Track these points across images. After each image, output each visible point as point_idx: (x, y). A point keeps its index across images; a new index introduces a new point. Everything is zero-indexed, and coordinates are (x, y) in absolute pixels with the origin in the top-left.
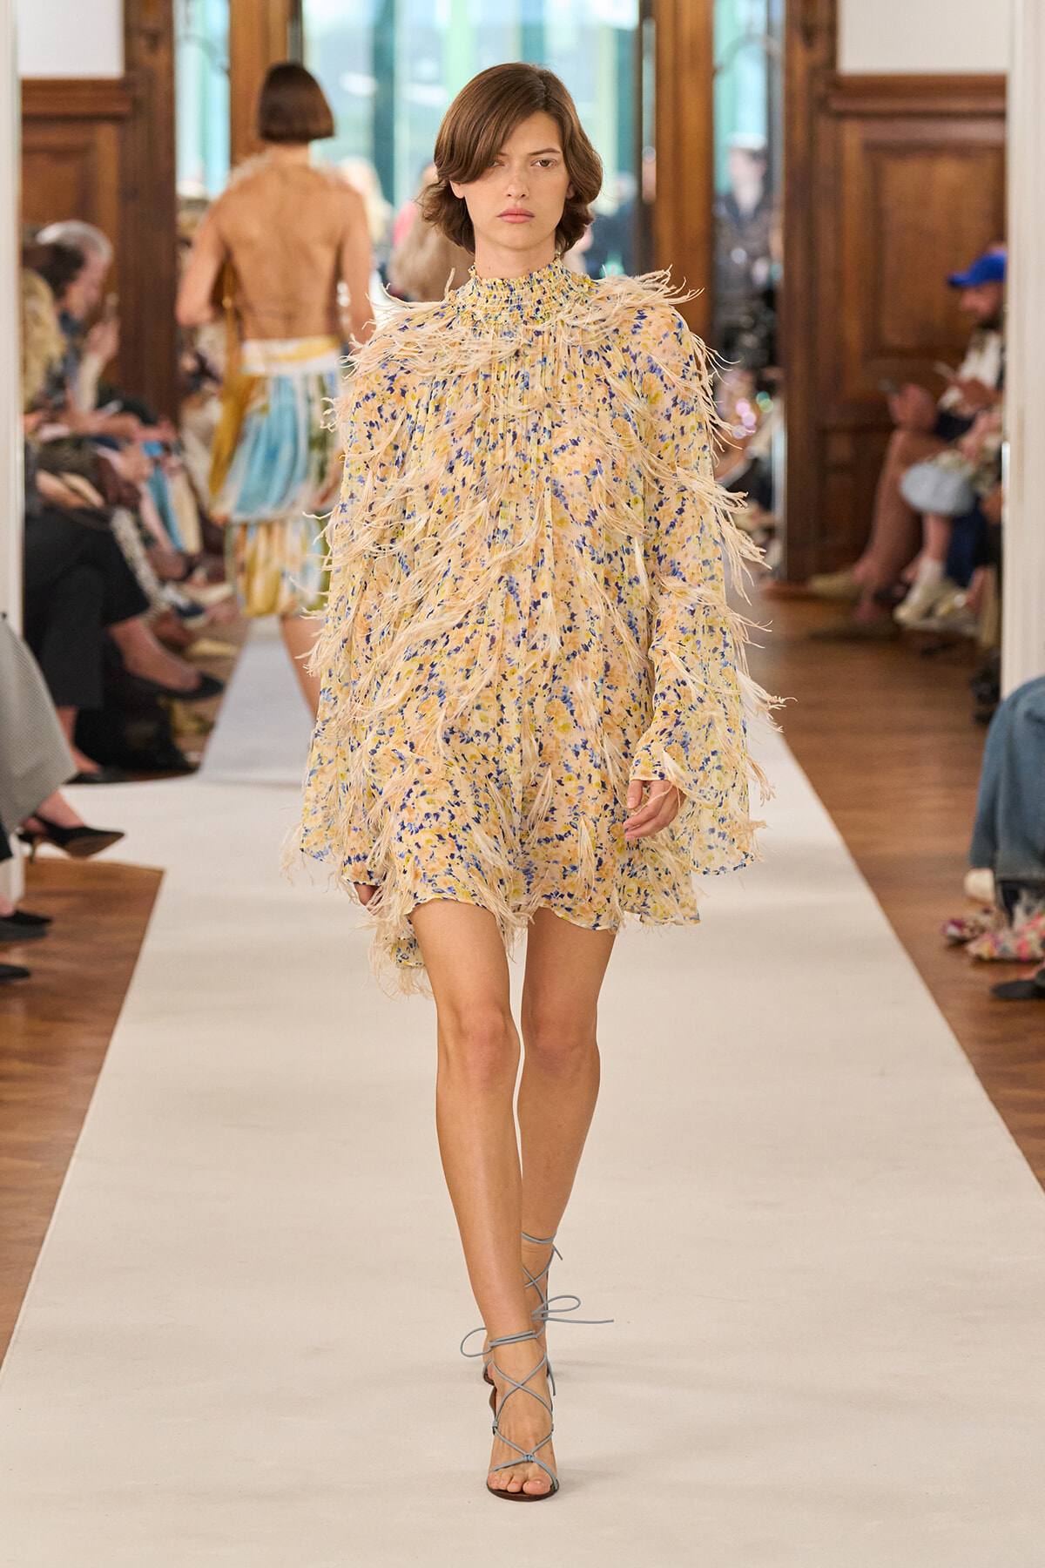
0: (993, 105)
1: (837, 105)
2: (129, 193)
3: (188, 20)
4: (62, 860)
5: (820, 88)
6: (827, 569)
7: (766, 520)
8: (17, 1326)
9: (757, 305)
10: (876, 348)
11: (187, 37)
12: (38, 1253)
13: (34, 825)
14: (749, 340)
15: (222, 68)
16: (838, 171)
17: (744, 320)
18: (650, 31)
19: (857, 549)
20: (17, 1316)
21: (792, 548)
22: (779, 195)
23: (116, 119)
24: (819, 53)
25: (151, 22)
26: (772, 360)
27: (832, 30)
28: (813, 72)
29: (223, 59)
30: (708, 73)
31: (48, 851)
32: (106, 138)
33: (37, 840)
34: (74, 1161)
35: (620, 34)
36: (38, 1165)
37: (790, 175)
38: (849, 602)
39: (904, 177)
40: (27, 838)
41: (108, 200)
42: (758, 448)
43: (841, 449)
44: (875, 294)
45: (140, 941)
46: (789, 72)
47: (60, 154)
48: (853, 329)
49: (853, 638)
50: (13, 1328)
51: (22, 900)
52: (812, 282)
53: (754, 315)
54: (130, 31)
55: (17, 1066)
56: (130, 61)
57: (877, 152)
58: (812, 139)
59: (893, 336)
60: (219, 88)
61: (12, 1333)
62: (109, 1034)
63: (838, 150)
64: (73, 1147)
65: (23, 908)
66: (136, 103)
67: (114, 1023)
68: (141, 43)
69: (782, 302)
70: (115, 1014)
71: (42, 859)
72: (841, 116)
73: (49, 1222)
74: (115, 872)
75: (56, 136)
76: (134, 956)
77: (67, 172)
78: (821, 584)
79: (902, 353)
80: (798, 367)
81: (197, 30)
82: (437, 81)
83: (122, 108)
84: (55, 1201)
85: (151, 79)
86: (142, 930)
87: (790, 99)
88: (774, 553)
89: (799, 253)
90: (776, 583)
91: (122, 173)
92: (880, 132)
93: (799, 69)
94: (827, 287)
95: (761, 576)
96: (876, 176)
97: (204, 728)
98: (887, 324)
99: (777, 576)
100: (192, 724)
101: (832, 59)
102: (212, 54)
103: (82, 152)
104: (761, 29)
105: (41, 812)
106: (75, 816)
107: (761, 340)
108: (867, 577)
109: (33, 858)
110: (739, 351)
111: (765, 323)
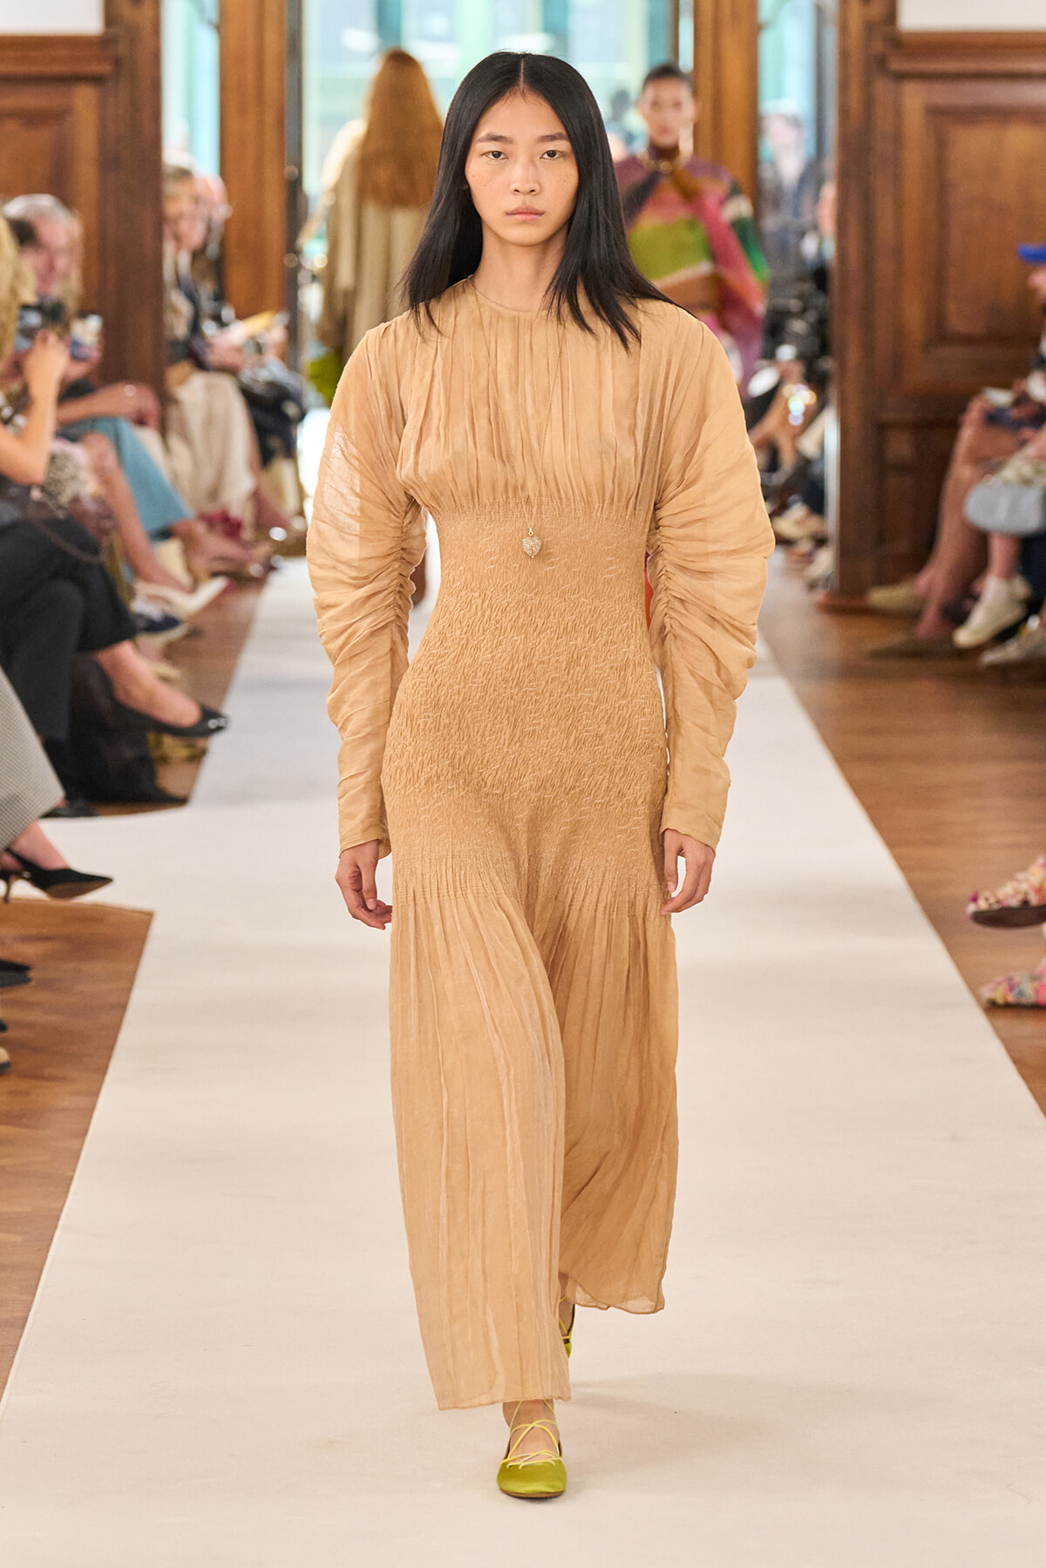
1: (896, 65)
2: (109, 162)
4: (40, 901)
5: (878, 46)
7: (815, 525)
9: (808, 287)
10: (939, 334)
13: (8, 860)
14: (798, 326)
15: (210, 23)
16: (898, 138)
17: (794, 304)
21: (845, 555)
22: (831, 164)
23: (96, 80)
24: (877, 10)
26: (825, 349)
28: (869, 28)
29: (212, 13)
30: (754, 30)
32: (84, 100)
33: (12, 878)
34: (58, 1233)
36: (19, 1238)
37: (844, 142)
38: (911, 615)
39: (971, 144)
40: (4, 875)
41: (86, 173)
42: (808, 445)
43: (900, 447)
44: (939, 276)
45: (129, 990)
46: (844, 29)
47: (32, 119)
48: (914, 315)
49: (916, 654)
52: (868, 262)
53: (801, 297)
56: (110, 17)
57: (938, 115)
58: (869, 103)
59: (959, 320)
60: (207, 47)
62: (96, 1093)
63: (898, 113)
64: (58, 1218)
66: (117, 62)
67: (101, 1082)
69: (835, 282)
70: (103, 1071)
72: (902, 77)
73: (32, 1302)
74: (99, 915)
75: (30, 99)
76: (122, 1007)
77: (41, 138)
78: (880, 597)
79: (968, 340)
80: (853, 356)
82: (449, 38)
83: (105, 68)
84: (39, 1280)
85: (133, 35)
86: (131, 979)
87: (844, 56)
88: (825, 561)
89: (854, 230)
90: (828, 594)
91: (102, 141)
92: (945, 95)
93: (855, 27)
94: (885, 267)
95: (812, 586)
96: (941, 144)
97: (197, 757)
98: (952, 308)
99: (829, 586)
100: (185, 752)
101: (892, 13)
102: (199, 7)
103: (58, 116)
105: (16, 848)
106: (61, 858)
107: (812, 326)
108: (930, 588)
109: (6, 898)
110: (787, 337)
111: (816, 307)
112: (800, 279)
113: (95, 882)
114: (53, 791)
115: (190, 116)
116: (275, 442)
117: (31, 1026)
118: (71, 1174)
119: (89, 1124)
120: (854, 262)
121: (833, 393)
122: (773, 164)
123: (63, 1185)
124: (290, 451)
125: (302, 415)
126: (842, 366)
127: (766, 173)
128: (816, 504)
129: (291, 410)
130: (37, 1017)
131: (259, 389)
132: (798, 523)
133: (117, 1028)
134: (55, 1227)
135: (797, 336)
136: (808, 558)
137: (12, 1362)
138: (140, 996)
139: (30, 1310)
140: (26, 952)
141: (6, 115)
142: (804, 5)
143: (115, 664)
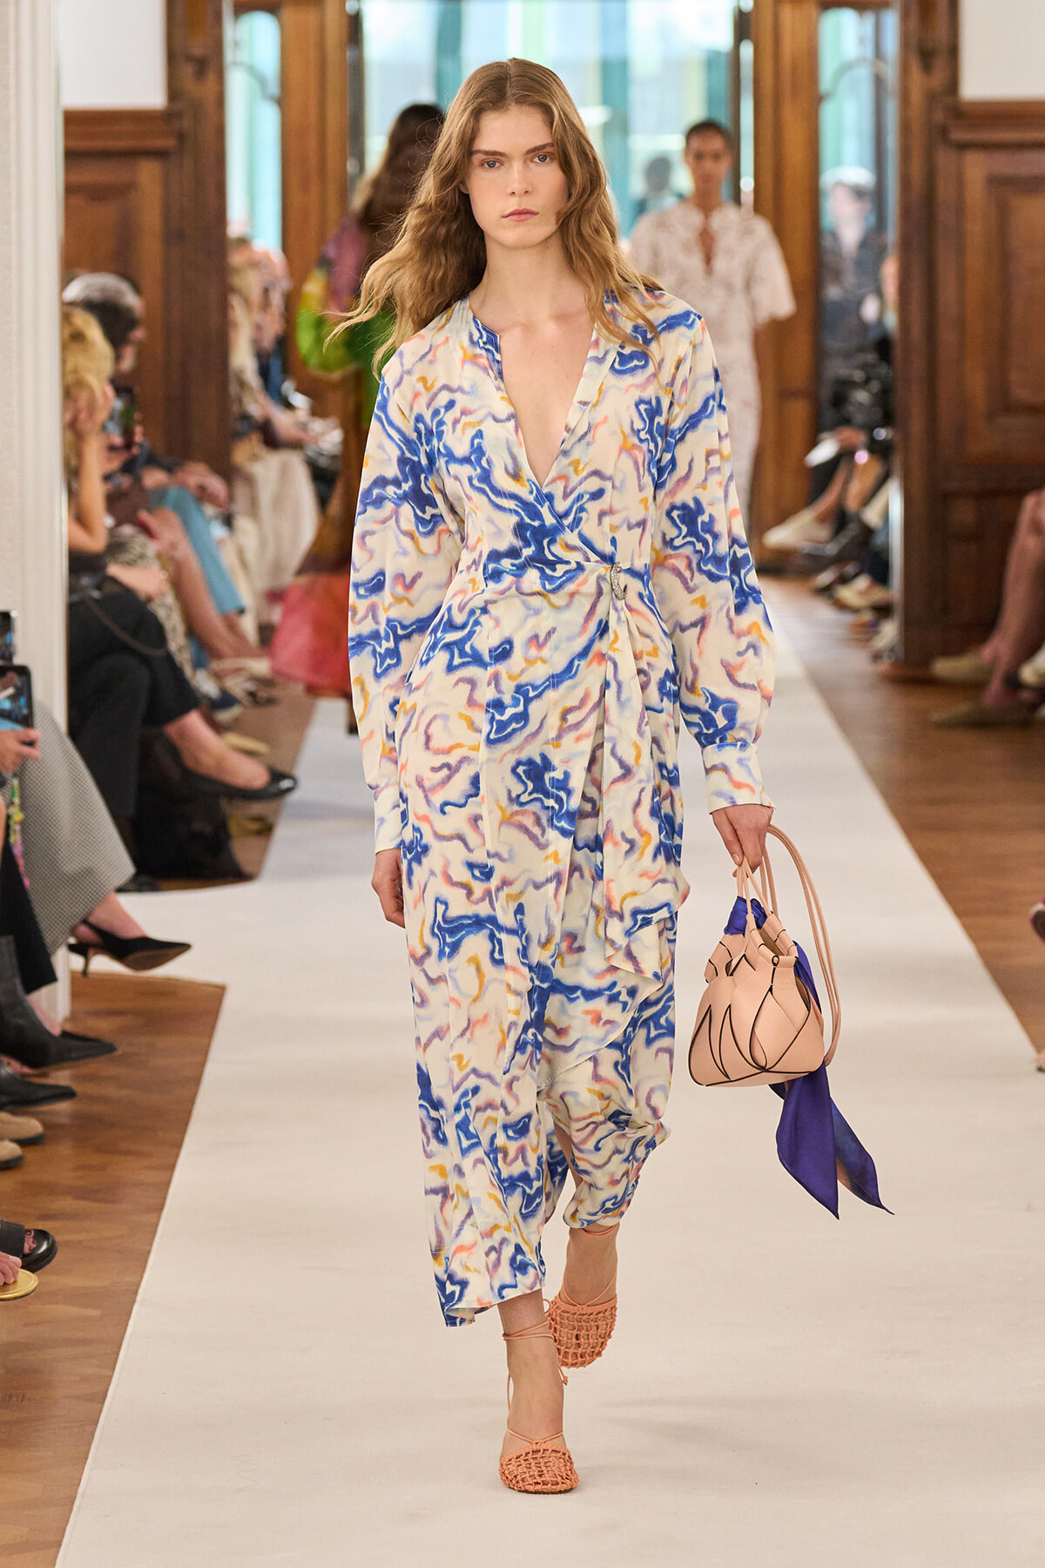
1: (958, 135)
2: (173, 236)
3: (236, 44)
5: (939, 116)
6: (950, 651)
7: (879, 595)
8: (80, 1490)
9: (871, 357)
10: (1003, 404)
11: (235, 63)
13: (86, 933)
15: (272, 98)
16: (960, 208)
18: (747, 50)
19: (985, 626)
21: (909, 626)
22: (892, 235)
23: (161, 154)
24: (939, 78)
25: (197, 51)
26: (887, 420)
27: (953, 52)
28: (931, 98)
29: (274, 88)
30: (815, 100)
31: (102, 964)
32: (148, 175)
33: (91, 951)
34: (136, 1307)
35: (711, 61)
36: (96, 1313)
37: (906, 212)
39: (1033, 213)
40: (81, 949)
41: (150, 249)
43: (964, 514)
44: (1002, 345)
45: (203, 1065)
46: (905, 101)
47: (97, 194)
48: (977, 383)
49: (980, 724)
51: (69, 1020)
52: (931, 331)
53: (864, 367)
54: (174, 57)
55: (67, 1203)
56: (174, 91)
57: (1001, 185)
58: (931, 173)
59: (1021, 393)
60: (269, 120)
61: (75, 1498)
62: (171, 1168)
63: (960, 183)
64: (136, 1292)
65: (69, 1028)
66: (181, 137)
67: (177, 1156)
68: (188, 70)
69: (898, 353)
70: (178, 1145)
71: (93, 974)
72: (963, 147)
73: (111, 1377)
74: (171, 988)
75: (95, 174)
76: (197, 1080)
77: (107, 213)
78: (944, 667)
79: (1032, 410)
80: (917, 426)
81: (243, 56)
83: (169, 143)
84: (118, 1354)
85: (197, 109)
86: (205, 1052)
87: (905, 128)
88: (889, 632)
89: (916, 298)
90: (892, 665)
91: (167, 215)
92: (1006, 164)
93: (916, 96)
94: (947, 336)
96: (1003, 214)
97: (265, 829)
98: (1014, 376)
99: (894, 659)
100: (254, 826)
101: (953, 83)
102: (261, 81)
103: (124, 190)
104: (869, 51)
105: (93, 919)
106: (135, 925)
107: (874, 395)
108: (995, 658)
109: (85, 973)
110: (851, 409)
111: (879, 378)
112: (862, 349)
113: (174, 950)
114: (125, 867)
117: (105, 1100)
119: (165, 1198)
120: (917, 334)
121: (897, 463)
122: (835, 236)
126: (906, 436)
127: (827, 242)
128: (881, 574)
130: (111, 1091)
131: (323, 462)
132: (862, 593)
133: (192, 1101)
134: (134, 1301)
136: (871, 629)
137: (93, 1436)
138: (212, 1071)
139: (109, 1385)
140: (100, 1027)
141: (71, 190)
142: (864, 75)
143: (183, 734)
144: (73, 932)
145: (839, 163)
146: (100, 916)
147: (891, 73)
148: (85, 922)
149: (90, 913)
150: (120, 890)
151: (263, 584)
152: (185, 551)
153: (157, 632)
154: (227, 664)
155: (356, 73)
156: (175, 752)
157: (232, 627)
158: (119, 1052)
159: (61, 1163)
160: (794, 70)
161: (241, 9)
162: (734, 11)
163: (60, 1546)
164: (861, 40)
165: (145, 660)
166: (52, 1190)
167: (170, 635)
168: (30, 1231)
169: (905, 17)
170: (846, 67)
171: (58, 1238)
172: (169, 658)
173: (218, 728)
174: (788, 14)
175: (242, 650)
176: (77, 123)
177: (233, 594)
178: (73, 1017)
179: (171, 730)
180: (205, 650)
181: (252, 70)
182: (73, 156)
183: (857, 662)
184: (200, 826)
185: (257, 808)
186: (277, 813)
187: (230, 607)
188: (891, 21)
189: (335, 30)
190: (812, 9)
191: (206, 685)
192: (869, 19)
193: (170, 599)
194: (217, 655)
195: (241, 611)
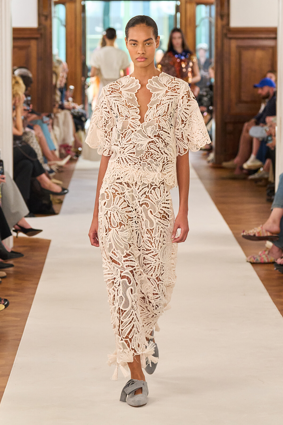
0: (273, 36)
1: (230, 36)
2: (39, 59)
3: (55, 12)
5: (225, 31)
6: (226, 160)
9: (208, 89)
10: (240, 101)
11: (54, 17)
12: (19, 343)
13: (17, 227)
14: (205, 99)
15: (63, 25)
16: (230, 53)
17: (205, 93)
18: (179, 15)
19: (234, 155)
20: (14, 360)
21: (216, 154)
23: (36, 39)
24: (225, 22)
25: (45, 13)
26: (212, 105)
27: (228, 15)
28: (223, 27)
29: (64, 23)
30: (195, 27)
32: (33, 44)
33: (18, 232)
34: (28, 318)
35: (170, 17)
36: (19, 319)
37: (217, 54)
39: (247, 55)
40: (16, 231)
41: (34, 62)
43: (230, 128)
44: (240, 87)
45: (45, 259)
46: (217, 27)
48: (234, 96)
50: (13, 362)
51: (13, 248)
52: (222, 83)
53: (206, 91)
54: (40, 15)
55: (12, 293)
56: (40, 23)
57: (240, 48)
58: (223, 45)
59: (244, 97)
60: (63, 31)
61: (13, 364)
62: (37, 284)
63: (230, 47)
64: (28, 314)
65: (13, 250)
66: (41, 34)
67: (39, 281)
68: (43, 18)
69: (214, 89)
70: (39, 278)
72: (231, 38)
74: (38, 241)
75: (20, 43)
76: (43, 263)
77: (23, 53)
78: (225, 164)
79: (246, 102)
80: (219, 106)
81: (57, 15)
83: (38, 36)
84: (24, 329)
85: (45, 28)
86: (45, 256)
87: (217, 34)
88: (212, 156)
89: (219, 75)
90: (212, 164)
91: (38, 53)
92: (241, 43)
93: (219, 26)
94: (226, 85)
95: (209, 162)
96: (240, 55)
97: (61, 202)
98: (243, 94)
99: (213, 162)
100: (57, 201)
101: (228, 23)
102: (61, 21)
103: (27, 47)
104: (208, 15)
105: (19, 224)
106: (29, 225)
107: (209, 99)
108: (237, 162)
109: (17, 237)
110: (203, 101)
111: (210, 94)
112: (205, 87)
113: (38, 231)
114: (26, 211)
115: (58, 48)
116: (79, 127)
118: (31, 303)
119: (36, 291)
120: (219, 84)
121: (214, 116)
122: (199, 60)
123: (29, 306)
124: (83, 129)
125: (86, 120)
126: (216, 108)
129: (83, 119)
130: (23, 265)
134: (28, 316)
135: (205, 101)
136: (208, 155)
137: (18, 349)
138: (48, 261)
139: (22, 336)
140: (20, 250)
141: (14, 47)
142: (207, 21)
143: (41, 179)
144: (14, 227)
145: (200, 42)
146: (21, 223)
147: (213, 20)
148: (17, 224)
149: (18, 222)
150: (26, 217)
151: (60, 143)
152: (41, 135)
153: (35, 155)
154: (52, 162)
155: (84, 19)
156: (39, 183)
157: (53, 153)
158: (24, 256)
159: (11, 283)
160: (190, 20)
161: (56, 3)
162: (176, 5)
163: (9, 376)
164: (206, 12)
165: (32, 161)
166: (8, 289)
167: (38, 156)
168: (2, 299)
169: (217, 7)
170: (202, 19)
171: (10, 301)
172: (38, 161)
173: (49, 178)
174: (189, 6)
175: (56, 159)
176: (16, 31)
177: (53, 146)
178: (14, 247)
179: (38, 178)
180: (46, 159)
181: (59, 19)
182: (15, 39)
183: (204, 163)
184: (45, 202)
185: (59, 197)
186: (63, 198)
187: (53, 149)
188: (213, 8)
189: (79, 9)
190: (195, 5)
191: (46, 167)
192: (208, 7)
193: (39, 147)
194: (49, 160)
195: (55, 150)
